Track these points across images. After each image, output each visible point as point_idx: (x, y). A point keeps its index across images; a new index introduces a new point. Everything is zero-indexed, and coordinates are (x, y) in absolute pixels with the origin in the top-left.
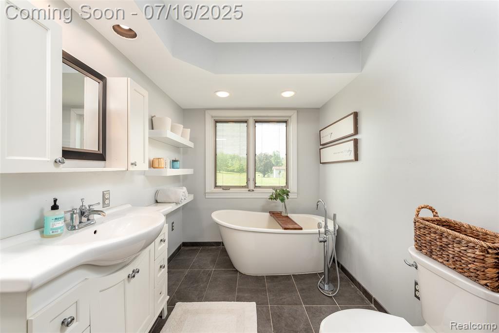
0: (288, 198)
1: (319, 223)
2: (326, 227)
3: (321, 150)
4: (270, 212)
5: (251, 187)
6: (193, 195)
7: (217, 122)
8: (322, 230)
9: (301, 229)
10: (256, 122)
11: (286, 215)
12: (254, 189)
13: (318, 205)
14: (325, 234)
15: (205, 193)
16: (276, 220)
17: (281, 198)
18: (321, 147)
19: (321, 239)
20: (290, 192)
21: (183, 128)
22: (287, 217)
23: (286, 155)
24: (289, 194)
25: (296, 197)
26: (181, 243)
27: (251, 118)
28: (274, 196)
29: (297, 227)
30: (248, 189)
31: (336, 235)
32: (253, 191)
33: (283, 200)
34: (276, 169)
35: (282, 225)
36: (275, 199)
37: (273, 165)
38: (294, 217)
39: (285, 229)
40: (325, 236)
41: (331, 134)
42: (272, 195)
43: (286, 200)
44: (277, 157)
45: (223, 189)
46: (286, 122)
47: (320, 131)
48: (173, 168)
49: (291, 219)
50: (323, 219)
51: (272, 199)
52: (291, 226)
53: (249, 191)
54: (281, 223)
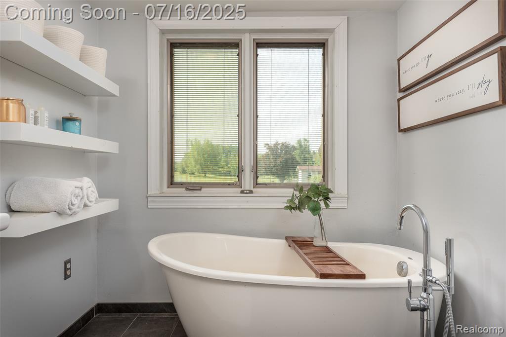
0: (327, 206)
1: (400, 263)
2: (426, 271)
3: (401, 102)
4: (287, 238)
5: (248, 183)
6: (117, 200)
7: (173, 45)
8: (417, 279)
9: (362, 276)
10: (259, 45)
11: (323, 244)
12: (254, 190)
13: (402, 218)
14: (425, 290)
15: (147, 197)
16: (301, 256)
17: (311, 205)
18: (401, 95)
19: (415, 302)
20: (332, 192)
21: (85, 43)
22: (326, 248)
23: (323, 116)
24: (330, 195)
25: (344, 205)
26: (93, 305)
27: (247, 35)
28: (297, 201)
29: (353, 272)
30: (240, 190)
31: (453, 293)
32: (251, 192)
33: (315, 210)
34: (303, 171)
35: (316, 267)
36: (299, 208)
37: (298, 164)
38: (341, 248)
39: (323, 276)
40: (424, 295)
41: (429, 56)
42: (292, 201)
43: (324, 212)
44: (304, 149)
45: (187, 189)
46: (322, 45)
47: (399, 60)
48: (63, 130)
49: (335, 254)
50: (420, 257)
51: (291, 208)
52: (336, 270)
53: (242, 192)
54: (310, 262)
